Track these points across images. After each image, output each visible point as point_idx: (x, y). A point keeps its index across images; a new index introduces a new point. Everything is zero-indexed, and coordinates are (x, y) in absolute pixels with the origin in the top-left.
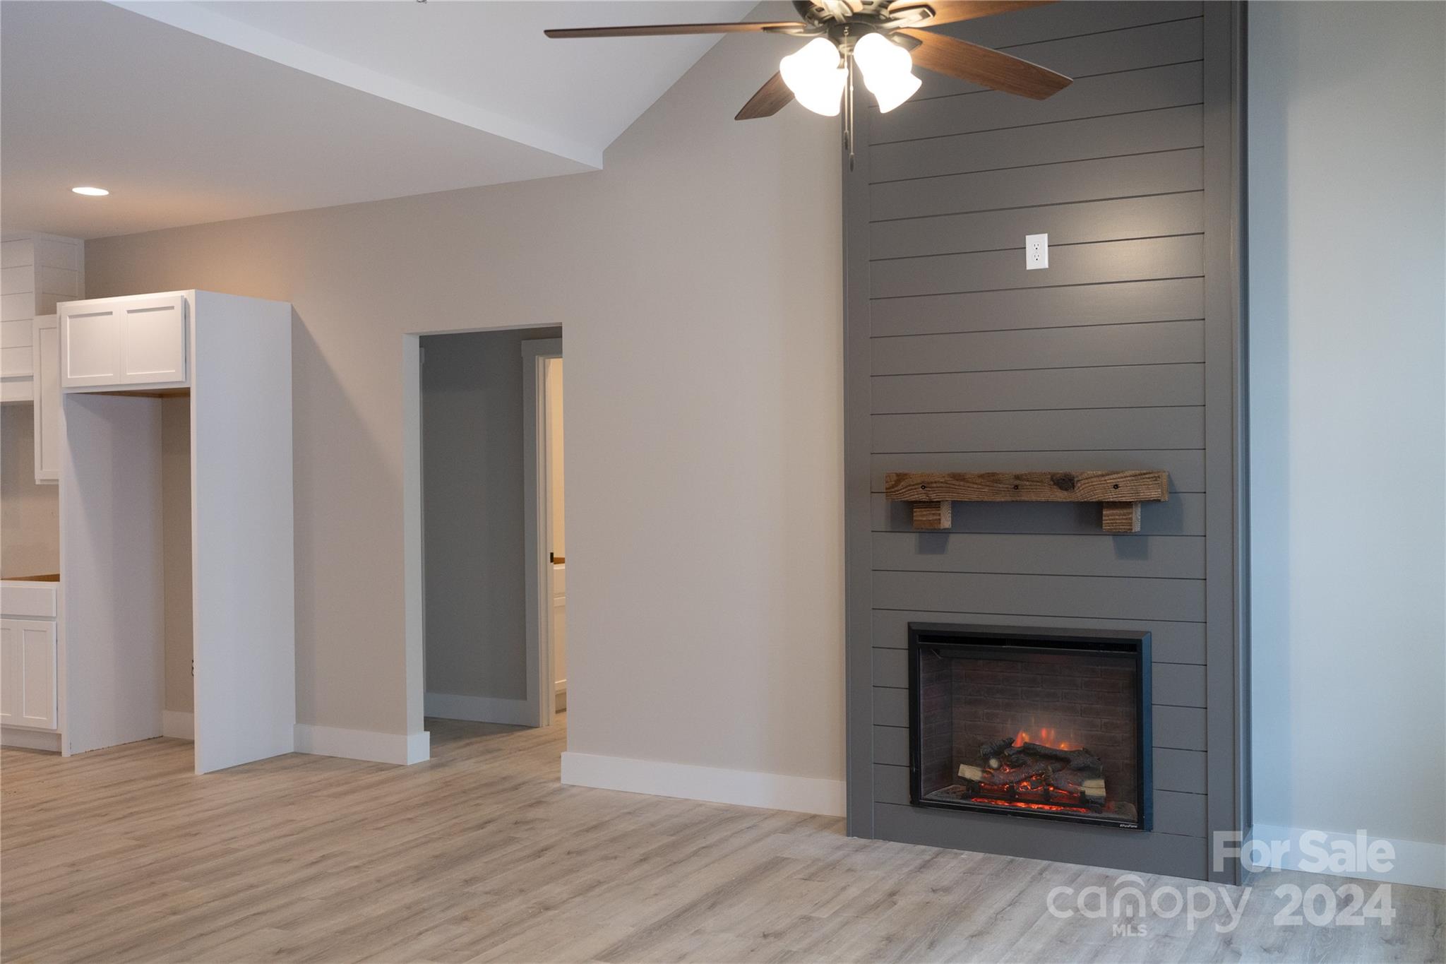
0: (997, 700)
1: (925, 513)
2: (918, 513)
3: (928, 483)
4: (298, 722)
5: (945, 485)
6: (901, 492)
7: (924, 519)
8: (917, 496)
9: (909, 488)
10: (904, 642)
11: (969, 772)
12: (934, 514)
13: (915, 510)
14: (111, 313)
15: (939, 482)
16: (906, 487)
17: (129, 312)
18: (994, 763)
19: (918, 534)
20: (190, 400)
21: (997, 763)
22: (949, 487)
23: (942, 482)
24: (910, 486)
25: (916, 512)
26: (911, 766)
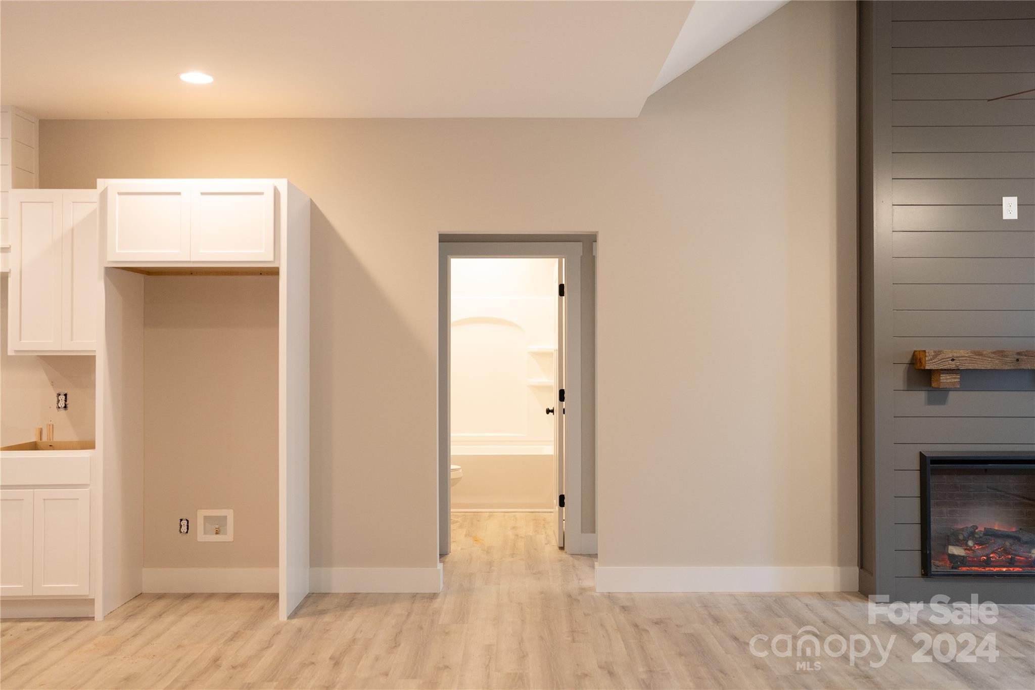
0: (956, 501)
1: (948, 377)
2: (943, 378)
3: (957, 357)
4: (311, 566)
5: (968, 359)
6: (936, 363)
7: (948, 381)
8: (948, 366)
9: (943, 360)
10: (917, 466)
11: (955, 550)
12: (955, 378)
13: (941, 375)
14: (179, 194)
15: (964, 357)
16: (940, 360)
17: (202, 194)
18: (970, 543)
19: (927, 392)
20: (279, 277)
21: (973, 543)
22: (972, 360)
23: (966, 357)
24: (943, 359)
25: (942, 377)
26: (922, 550)
